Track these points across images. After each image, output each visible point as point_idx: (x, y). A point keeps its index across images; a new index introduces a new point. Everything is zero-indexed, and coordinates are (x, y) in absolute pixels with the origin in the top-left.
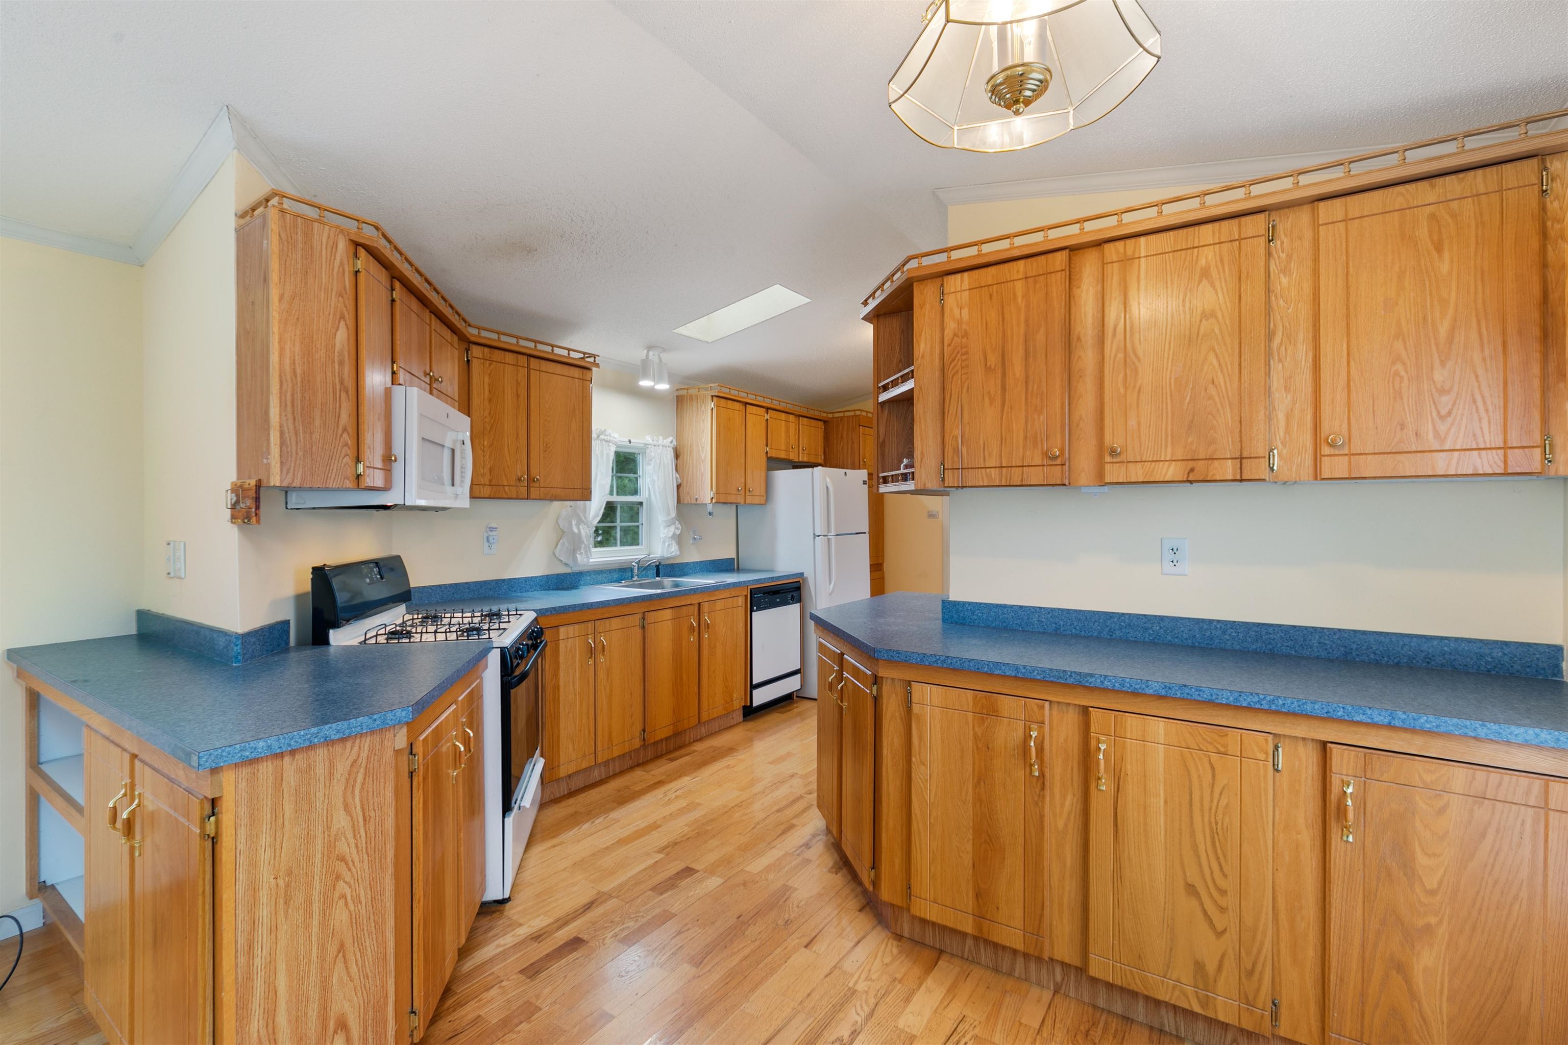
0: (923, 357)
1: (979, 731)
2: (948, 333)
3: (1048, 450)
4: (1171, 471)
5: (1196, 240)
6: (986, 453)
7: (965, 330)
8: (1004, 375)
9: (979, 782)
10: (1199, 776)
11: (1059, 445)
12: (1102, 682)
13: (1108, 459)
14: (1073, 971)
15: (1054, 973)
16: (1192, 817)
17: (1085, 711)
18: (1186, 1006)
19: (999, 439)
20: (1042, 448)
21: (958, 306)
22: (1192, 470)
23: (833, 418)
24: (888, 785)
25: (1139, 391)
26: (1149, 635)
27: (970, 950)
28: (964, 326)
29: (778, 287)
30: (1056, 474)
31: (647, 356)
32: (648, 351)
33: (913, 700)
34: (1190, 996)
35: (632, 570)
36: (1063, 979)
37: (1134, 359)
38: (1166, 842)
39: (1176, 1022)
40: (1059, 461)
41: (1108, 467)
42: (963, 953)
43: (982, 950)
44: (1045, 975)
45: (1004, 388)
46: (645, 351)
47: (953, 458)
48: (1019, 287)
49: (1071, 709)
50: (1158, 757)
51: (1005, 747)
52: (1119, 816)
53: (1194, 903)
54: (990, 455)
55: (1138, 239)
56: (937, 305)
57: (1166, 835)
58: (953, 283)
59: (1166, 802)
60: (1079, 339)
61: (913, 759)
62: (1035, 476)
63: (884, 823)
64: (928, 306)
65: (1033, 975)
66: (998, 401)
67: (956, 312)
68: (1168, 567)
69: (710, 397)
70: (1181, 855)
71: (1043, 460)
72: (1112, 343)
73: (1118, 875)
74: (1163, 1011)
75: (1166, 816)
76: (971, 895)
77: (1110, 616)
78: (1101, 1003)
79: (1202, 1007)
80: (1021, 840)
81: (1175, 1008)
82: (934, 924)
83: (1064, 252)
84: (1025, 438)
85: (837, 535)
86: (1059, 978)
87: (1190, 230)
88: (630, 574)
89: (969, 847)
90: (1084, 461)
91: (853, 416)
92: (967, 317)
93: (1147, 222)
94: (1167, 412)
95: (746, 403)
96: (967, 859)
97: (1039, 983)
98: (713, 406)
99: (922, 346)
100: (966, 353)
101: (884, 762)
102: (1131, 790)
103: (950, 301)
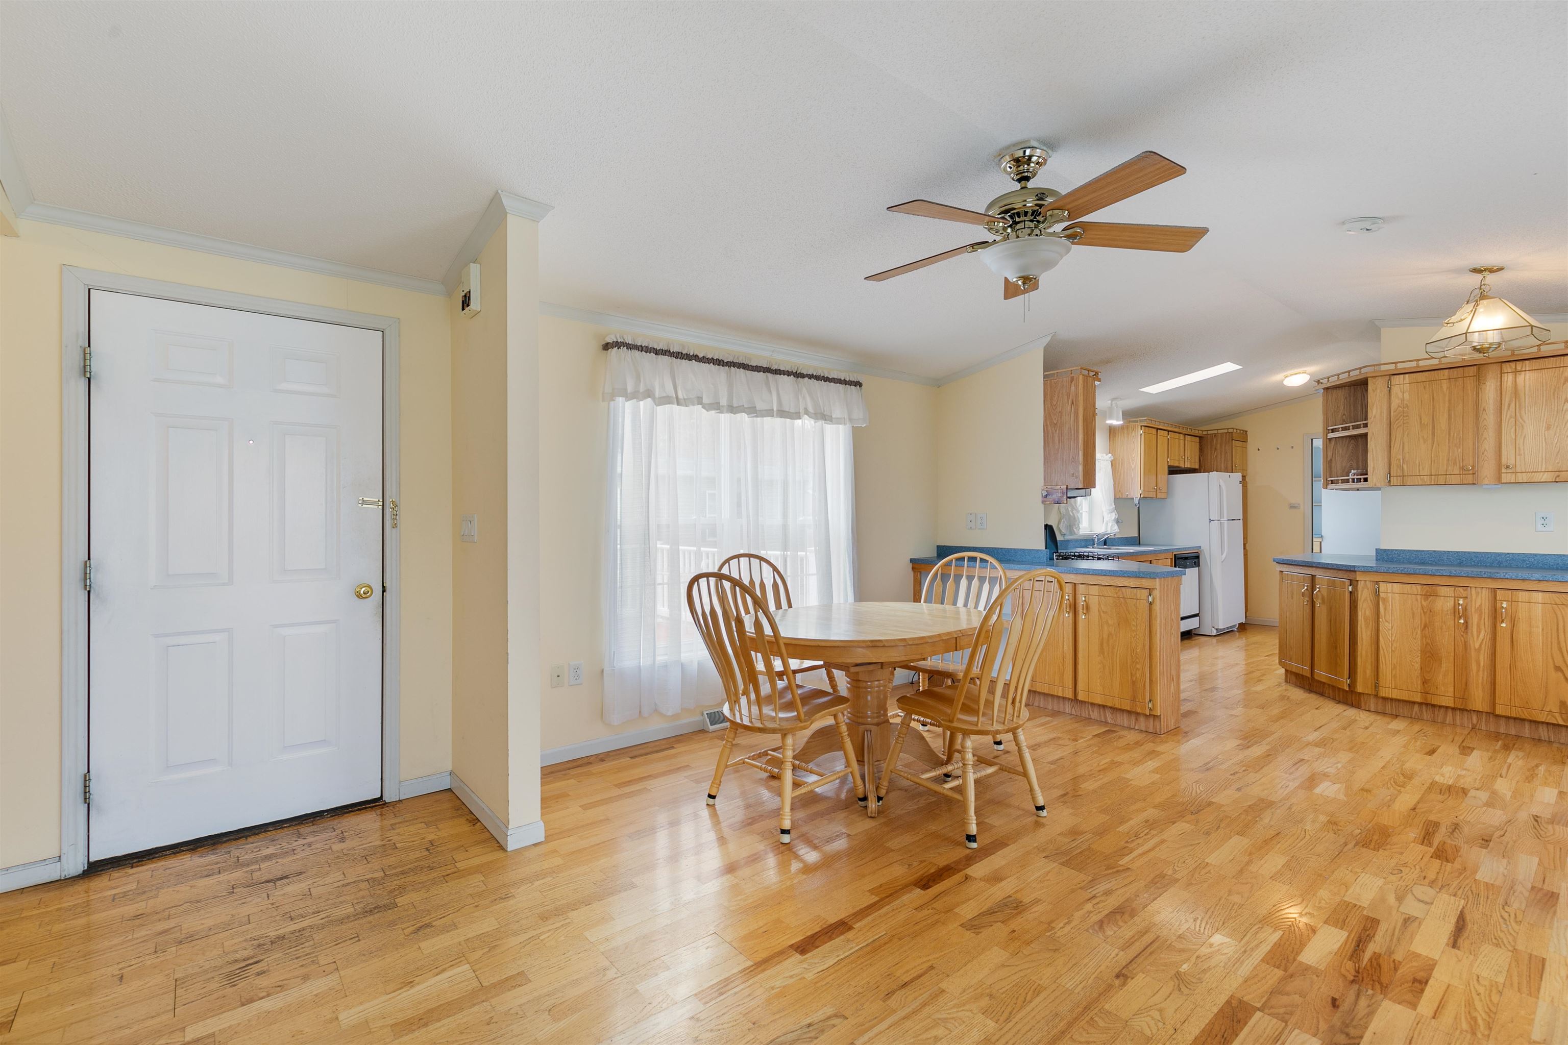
0: (1375, 417)
1: (1424, 604)
2: (1394, 406)
3: (1464, 467)
4: (1545, 477)
5: (1562, 363)
6: (1421, 467)
7: (1406, 404)
8: (1433, 428)
9: (1425, 627)
10: (1563, 616)
11: (1471, 463)
12: (1505, 576)
13: (1504, 470)
14: (1484, 714)
15: (1471, 718)
16: (1558, 636)
17: (1494, 591)
18: (1556, 723)
19: (1430, 461)
20: (1460, 465)
21: (1401, 391)
22: (1558, 476)
23: (1208, 434)
24: (1362, 634)
25: (1525, 437)
26: (1526, 564)
27: (1416, 713)
28: (1405, 402)
29: (1229, 363)
30: (1470, 478)
31: (1112, 404)
32: (1112, 401)
33: (1381, 591)
34: (1557, 717)
35: (1093, 540)
36: (1478, 722)
37: (1522, 422)
38: (1543, 648)
39: (1548, 735)
40: (1471, 472)
41: (1503, 475)
42: (1411, 715)
43: (1424, 711)
44: (1466, 721)
45: (1433, 434)
46: (1110, 402)
47: (1397, 470)
48: (1445, 384)
49: (1484, 590)
50: (1538, 610)
51: (1442, 610)
52: (1514, 638)
53: (1560, 674)
54: (1423, 469)
55: (1525, 362)
56: (1386, 390)
57: (1543, 645)
58: (1396, 380)
59: (1543, 629)
60: (1484, 410)
61: (1381, 620)
62: (1456, 479)
63: (1359, 653)
64: (1378, 391)
65: (1458, 722)
66: (1430, 441)
67: (1400, 395)
68: (1540, 527)
69: (1139, 427)
70: (1552, 654)
71: (1460, 471)
72: (1507, 413)
73: (1513, 667)
74: (1541, 727)
75: (1543, 636)
76: (1419, 682)
77: (1500, 554)
78: (1502, 730)
79: (1564, 722)
80: (1452, 654)
81: (1548, 724)
82: (1392, 699)
83: (1475, 367)
84: (1448, 460)
85: (1228, 520)
86: (1475, 721)
87: (1558, 358)
88: (1092, 543)
89: (1418, 660)
90: (1487, 470)
91: (1226, 433)
92: (1408, 397)
93: (1531, 355)
94: (1543, 447)
95: (1157, 429)
96: (1417, 666)
97: (1462, 726)
98: (1141, 432)
99: (1374, 412)
100: (1407, 416)
101: (1359, 623)
102: (1522, 626)
103: (1395, 389)
